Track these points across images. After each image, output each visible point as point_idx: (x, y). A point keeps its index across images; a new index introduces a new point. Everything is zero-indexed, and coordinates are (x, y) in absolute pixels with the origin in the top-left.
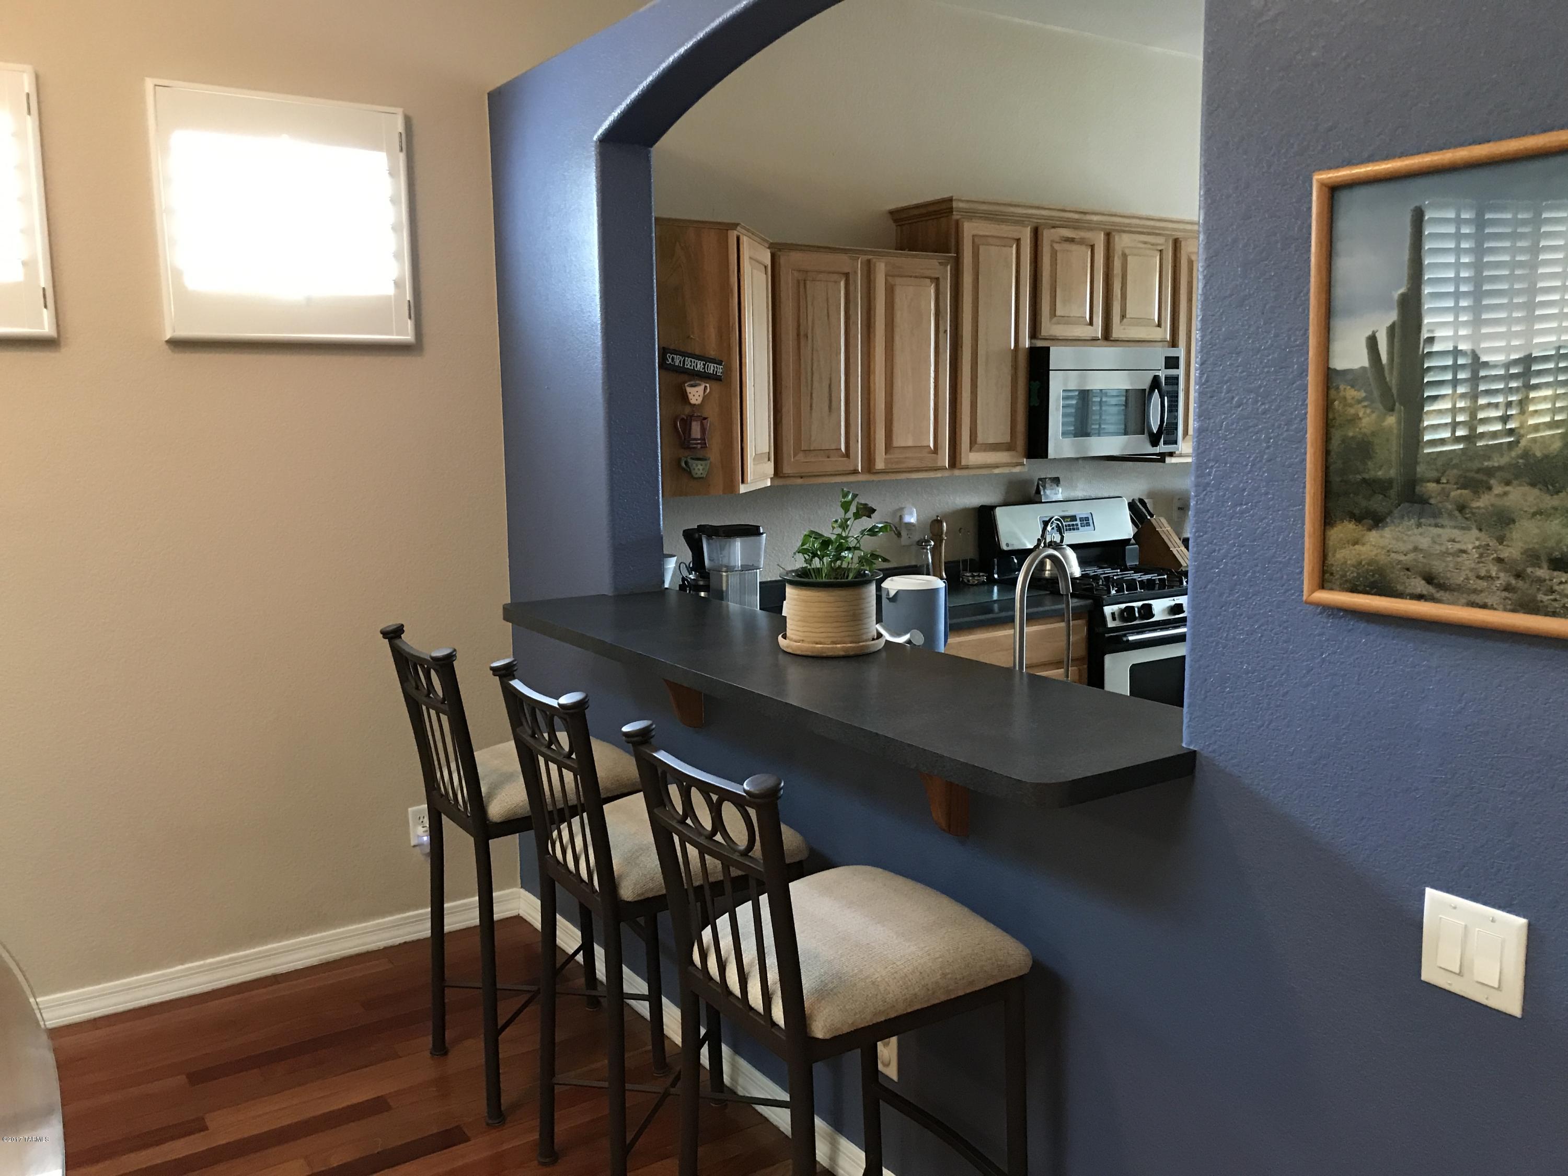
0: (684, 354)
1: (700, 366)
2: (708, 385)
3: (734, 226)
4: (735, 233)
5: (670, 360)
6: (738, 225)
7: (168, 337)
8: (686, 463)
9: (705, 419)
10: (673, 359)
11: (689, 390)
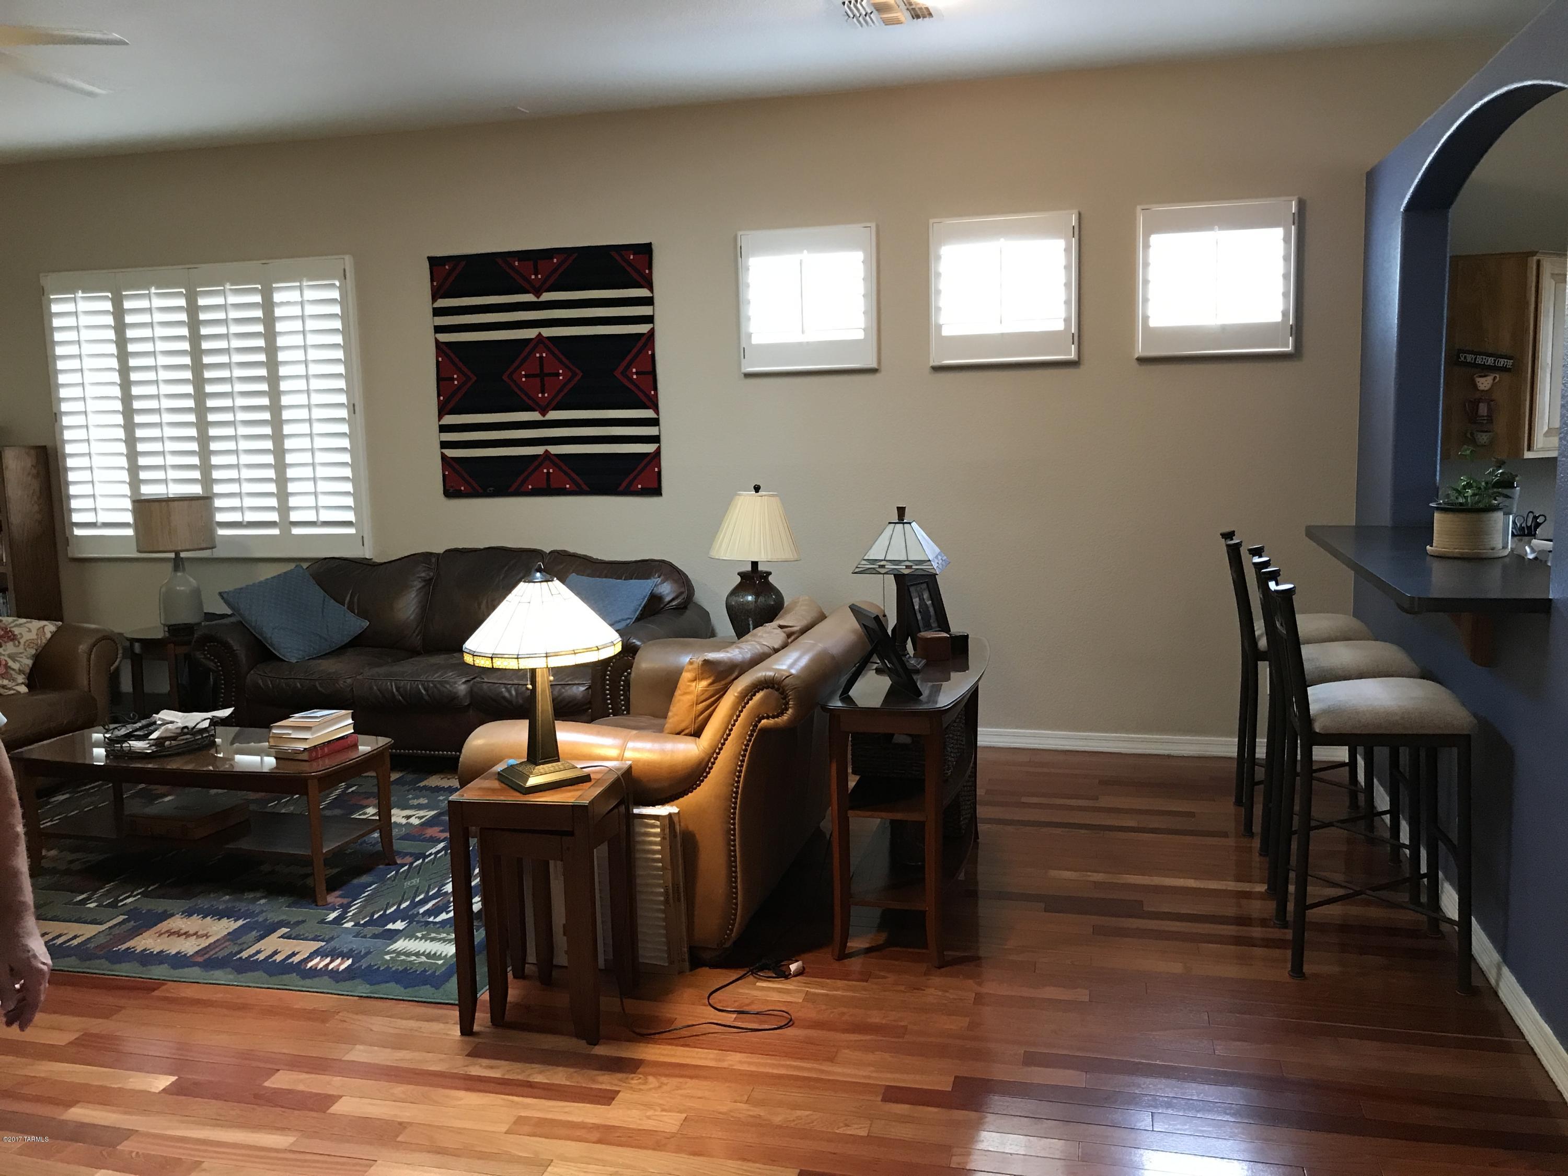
0: (1477, 354)
1: (1490, 361)
2: (1498, 376)
3: (1534, 253)
4: (1535, 258)
5: (1462, 359)
6: (1537, 252)
7: (1136, 356)
8: (1472, 434)
9: (1492, 401)
10: (1465, 357)
11: (1478, 379)
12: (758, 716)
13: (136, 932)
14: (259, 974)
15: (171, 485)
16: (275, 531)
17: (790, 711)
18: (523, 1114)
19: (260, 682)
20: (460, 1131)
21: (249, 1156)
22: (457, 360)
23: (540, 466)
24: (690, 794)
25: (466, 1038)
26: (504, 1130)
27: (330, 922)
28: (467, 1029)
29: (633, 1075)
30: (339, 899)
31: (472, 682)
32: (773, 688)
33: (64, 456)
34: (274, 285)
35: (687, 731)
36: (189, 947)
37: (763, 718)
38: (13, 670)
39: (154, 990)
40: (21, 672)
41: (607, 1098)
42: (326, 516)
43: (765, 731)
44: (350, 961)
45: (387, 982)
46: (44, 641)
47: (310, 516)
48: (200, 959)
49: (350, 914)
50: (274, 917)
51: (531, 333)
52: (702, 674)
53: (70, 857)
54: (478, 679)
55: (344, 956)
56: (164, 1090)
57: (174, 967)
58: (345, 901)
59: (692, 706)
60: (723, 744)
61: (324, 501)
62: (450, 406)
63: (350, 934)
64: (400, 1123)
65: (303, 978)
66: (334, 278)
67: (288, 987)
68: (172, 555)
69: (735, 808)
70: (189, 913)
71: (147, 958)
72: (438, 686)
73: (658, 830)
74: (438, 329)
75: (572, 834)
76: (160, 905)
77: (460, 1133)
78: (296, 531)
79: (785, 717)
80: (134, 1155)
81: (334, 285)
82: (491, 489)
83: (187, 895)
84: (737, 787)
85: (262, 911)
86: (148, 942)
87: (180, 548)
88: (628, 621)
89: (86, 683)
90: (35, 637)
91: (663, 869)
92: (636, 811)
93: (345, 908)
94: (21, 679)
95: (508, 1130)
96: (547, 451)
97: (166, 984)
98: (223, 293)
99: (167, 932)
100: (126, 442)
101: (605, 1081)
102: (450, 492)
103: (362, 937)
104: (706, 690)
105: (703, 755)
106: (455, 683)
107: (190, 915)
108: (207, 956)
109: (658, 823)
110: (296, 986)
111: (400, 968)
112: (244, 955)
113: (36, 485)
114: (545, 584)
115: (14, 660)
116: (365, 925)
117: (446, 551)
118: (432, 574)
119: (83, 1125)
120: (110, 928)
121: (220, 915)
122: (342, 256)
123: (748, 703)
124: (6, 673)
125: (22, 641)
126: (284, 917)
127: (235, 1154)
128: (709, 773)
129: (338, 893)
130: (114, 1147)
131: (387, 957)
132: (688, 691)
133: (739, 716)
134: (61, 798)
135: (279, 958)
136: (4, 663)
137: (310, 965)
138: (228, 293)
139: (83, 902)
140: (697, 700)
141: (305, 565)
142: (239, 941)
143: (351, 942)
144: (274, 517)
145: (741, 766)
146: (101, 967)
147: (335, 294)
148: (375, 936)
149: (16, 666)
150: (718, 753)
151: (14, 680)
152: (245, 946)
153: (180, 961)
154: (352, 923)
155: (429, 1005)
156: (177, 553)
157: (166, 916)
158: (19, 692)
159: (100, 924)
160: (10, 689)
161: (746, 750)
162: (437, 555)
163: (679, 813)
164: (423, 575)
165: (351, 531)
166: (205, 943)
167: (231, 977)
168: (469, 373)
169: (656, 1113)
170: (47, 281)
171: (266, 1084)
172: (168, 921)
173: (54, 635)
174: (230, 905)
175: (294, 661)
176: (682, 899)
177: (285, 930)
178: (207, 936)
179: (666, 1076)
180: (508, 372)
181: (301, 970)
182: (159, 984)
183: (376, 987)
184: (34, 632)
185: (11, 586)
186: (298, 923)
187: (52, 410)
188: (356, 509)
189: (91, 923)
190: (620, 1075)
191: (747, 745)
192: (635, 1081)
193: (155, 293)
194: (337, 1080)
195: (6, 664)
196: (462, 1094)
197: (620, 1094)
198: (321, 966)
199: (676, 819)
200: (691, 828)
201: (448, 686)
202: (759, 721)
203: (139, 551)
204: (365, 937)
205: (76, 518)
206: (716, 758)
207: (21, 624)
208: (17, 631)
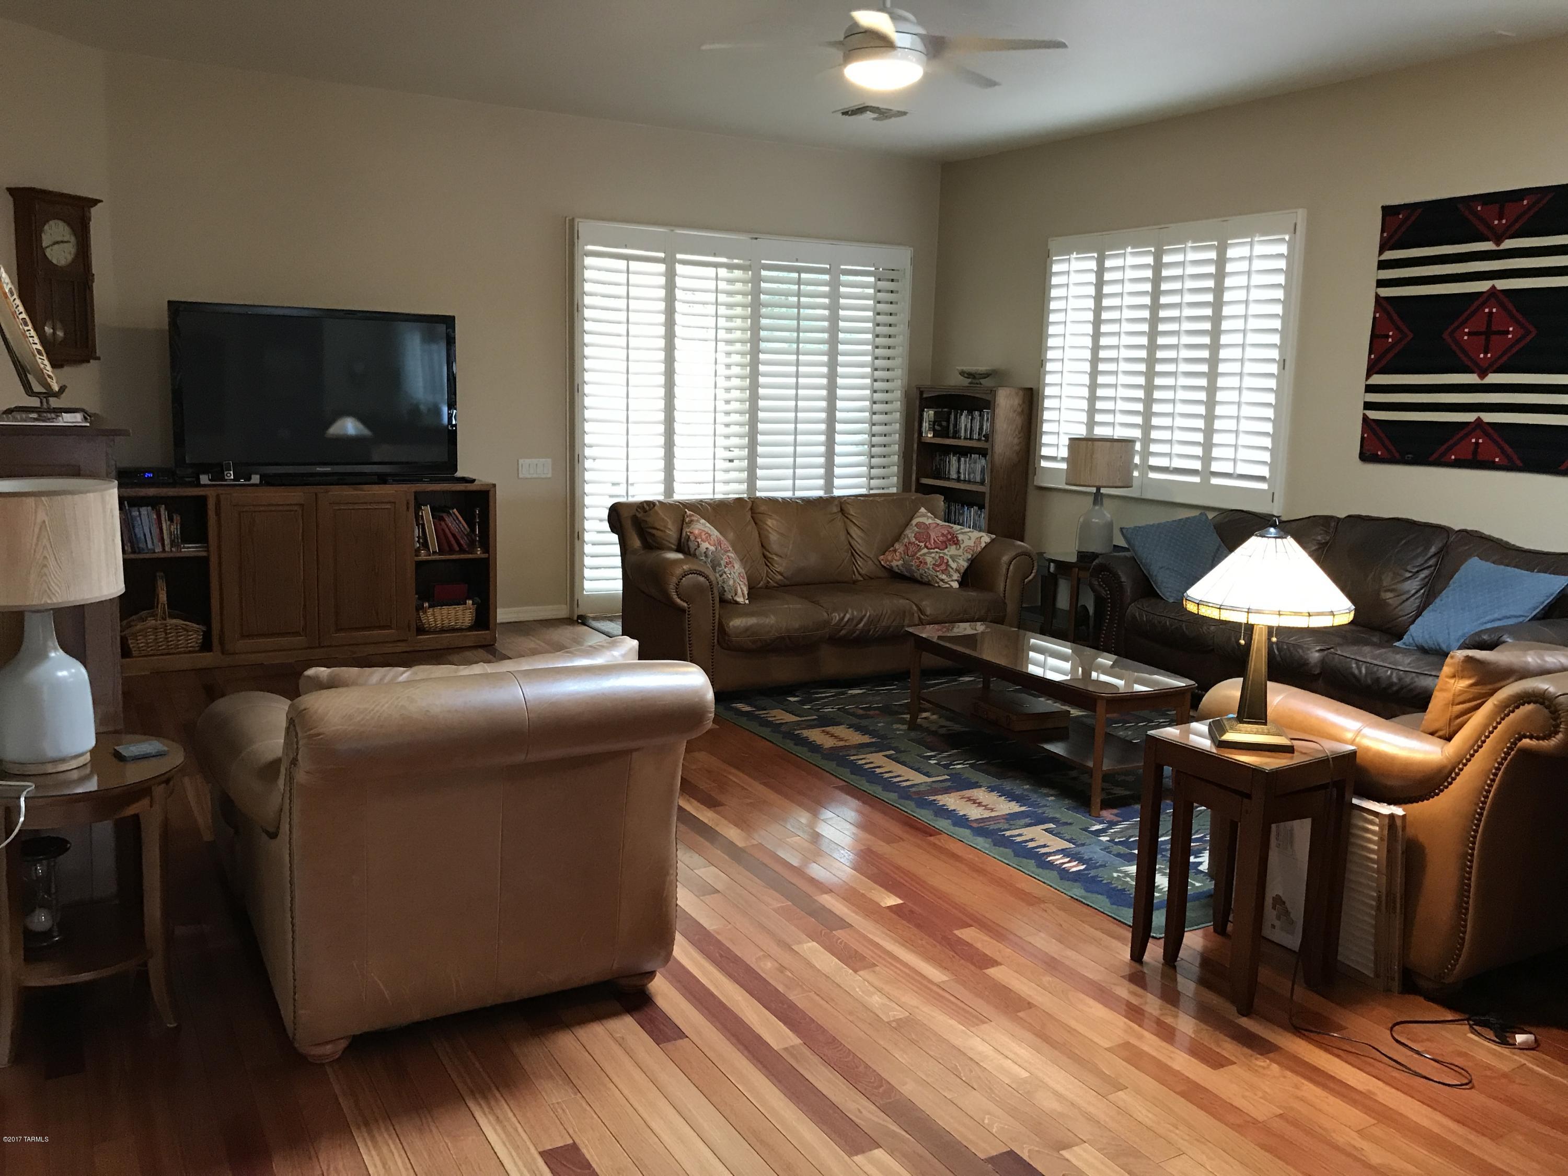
12: (1519, 734)
13: (946, 791)
14: (1009, 851)
15: (1117, 428)
16: (1196, 479)
17: (1560, 736)
18: (1131, 1041)
19: (1137, 614)
20: (1071, 1031)
21: (909, 975)
22: (1395, 317)
23: (1468, 435)
24: (1425, 801)
25: (1134, 964)
26: (1107, 1046)
27: (1092, 832)
28: (1137, 954)
29: (1259, 1056)
30: (1112, 816)
31: (1326, 652)
32: (1542, 704)
33: (1043, 397)
34: (1229, 242)
35: (1440, 733)
36: (974, 813)
37: (1525, 737)
38: (952, 569)
39: (931, 835)
40: (957, 570)
41: (1217, 1062)
42: (1243, 469)
43: (1526, 753)
44: (1082, 867)
45: (1101, 894)
46: (979, 549)
47: (1227, 467)
48: (975, 825)
49: (1112, 831)
50: (1050, 813)
51: (1483, 286)
52: (1462, 671)
53: (944, 722)
54: (1332, 650)
55: (1081, 861)
56: (889, 908)
57: (955, 824)
58: (1116, 819)
59: (1447, 705)
60: (1472, 756)
61: (1243, 454)
62: (1380, 365)
63: (1100, 846)
64: (1029, 1003)
65: (1039, 866)
66: (1285, 233)
67: (1021, 869)
68: (1094, 490)
69: (1476, 831)
70: (992, 789)
71: (943, 812)
72: (1292, 649)
73: (1377, 828)
74: (1381, 283)
75: (1249, 796)
76: (975, 776)
77: (1069, 1031)
78: (1215, 481)
79: (1554, 741)
80: (839, 941)
81: (1284, 239)
82: (1410, 456)
83: (1000, 776)
84: (1482, 809)
85: (1045, 806)
86: (951, 801)
87: (1100, 484)
88: (1521, 619)
89: (1002, 589)
90: (973, 545)
91: (1378, 871)
92: (1355, 801)
93: (1112, 824)
94: (956, 576)
95: (1110, 1048)
96: (1479, 419)
97: (941, 834)
98: (1184, 250)
99: (968, 798)
100: (1089, 387)
101: (1228, 1048)
102: (1366, 456)
103: (1107, 852)
104: (1466, 692)
105: (1445, 761)
106: (1309, 649)
107: (992, 791)
108: (982, 825)
109: (1377, 820)
110: (1028, 871)
111: (1120, 887)
112: (1008, 833)
113: (1019, 421)
114: (1279, 540)
115: (954, 561)
116: (1116, 843)
117: (1349, 516)
118: (1328, 538)
119: (824, 908)
120: (933, 782)
121: (1012, 797)
122: (1294, 210)
123: (1508, 715)
124: (946, 569)
125: (962, 546)
126: (1058, 816)
127: (900, 970)
128: (1450, 783)
129: (1115, 811)
130: (831, 931)
131: (1115, 875)
132: (1444, 688)
133: (1495, 728)
134: (967, 679)
135: (1031, 845)
136: (946, 561)
137: (1049, 859)
138: (1188, 250)
139: (930, 758)
140: (1453, 701)
141: (1211, 515)
142: (1012, 822)
143: (1095, 853)
144: (1197, 465)
145: (1491, 786)
146: (910, 807)
147: (1283, 249)
148: (1119, 855)
149: (954, 565)
150: (1465, 765)
151: (951, 576)
152: (1013, 827)
153: (962, 821)
154: (1108, 838)
155: (1122, 925)
156: (1098, 489)
157: (976, 785)
158: (951, 586)
159: (929, 777)
160: (946, 583)
161: (1498, 769)
162: (1338, 520)
163: (1404, 816)
164: (1319, 538)
165: (1264, 486)
166: (987, 814)
167: (987, 846)
168: (1406, 330)
169: (1256, 1097)
170: (1053, 244)
171: (956, 932)
172: (974, 790)
173: (987, 545)
174: (1025, 793)
175: (1171, 600)
176: (1398, 911)
177: (1052, 826)
178: (992, 810)
179: (1293, 1071)
180: (1449, 330)
181: (1040, 860)
182: (938, 832)
183: (1089, 895)
184: (973, 540)
185: (987, 505)
186: (1066, 824)
187: (1040, 356)
188: (1272, 466)
189: (924, 774)
190: (1249, 1051)
191: (1501, 764)
192: (1261, 1062)
193: (1131, 253)
194: (1008, 951)
195: (948, 561)
196: (1091, 1002)
197: (1234, 1066)
198: (1058, 862)
199: (1399, 823)
200: (1422, 838)
201: (1300, 651)
202: (1520, 740)
203: (1067, 484)
204: (1110, 852)
205: (1045, 451)
206: (1461, 770)
207: (965, 532)
208: (960, 537)
